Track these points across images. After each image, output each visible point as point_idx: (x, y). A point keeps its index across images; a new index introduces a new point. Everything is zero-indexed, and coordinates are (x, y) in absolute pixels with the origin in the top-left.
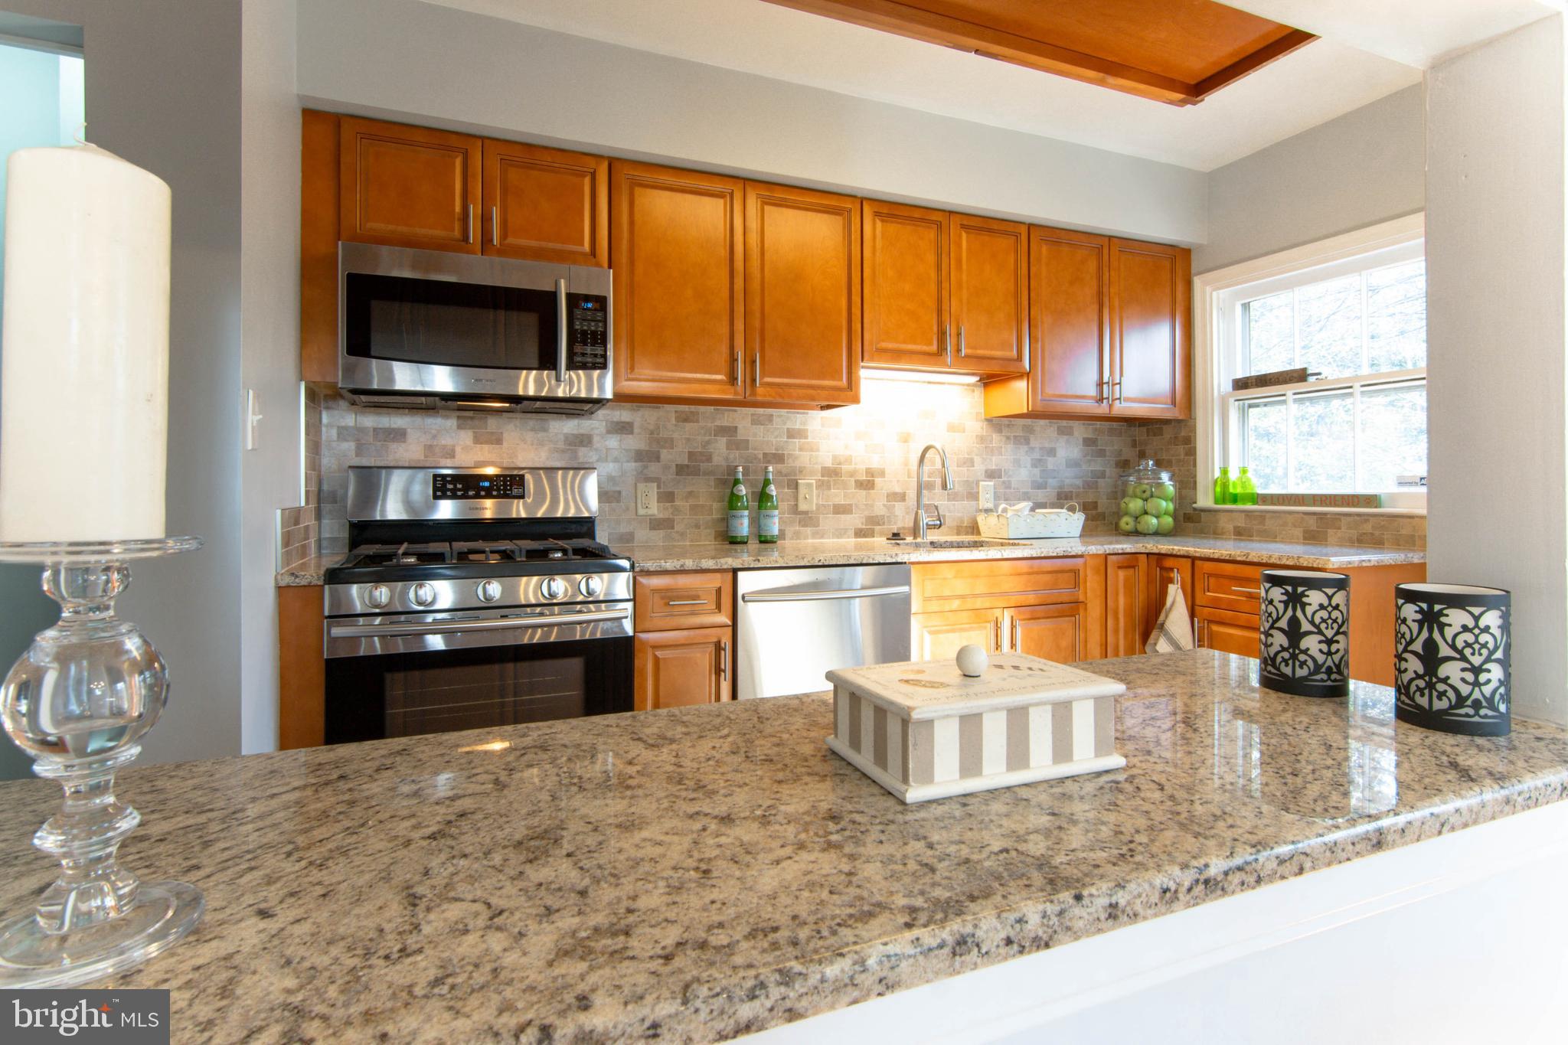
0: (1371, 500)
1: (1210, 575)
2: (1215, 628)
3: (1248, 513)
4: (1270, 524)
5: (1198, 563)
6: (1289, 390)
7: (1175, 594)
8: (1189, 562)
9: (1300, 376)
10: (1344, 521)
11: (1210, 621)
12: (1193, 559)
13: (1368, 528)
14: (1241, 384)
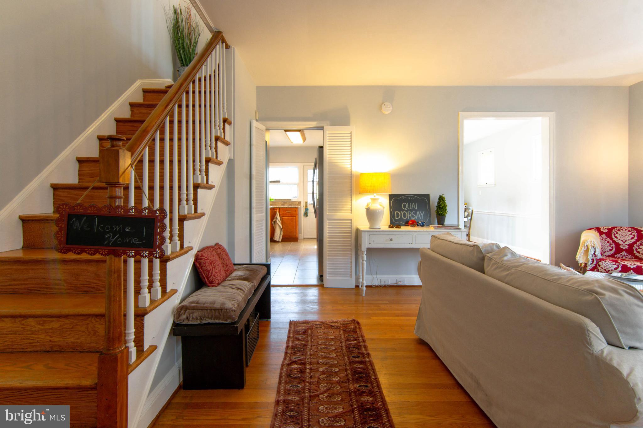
0: (290, 200)
1: (282, 210)
2: (283, 217)
3: (273, 202)
4: (276, 203)
5: (280, 209)
6: (278, 183)
7: (278, 213)
8: (278, 209)
9: (279, 182)
10: (287, 202)
11: (282, 216)
12: (279, 208)
13: (290, 203)
14: (271, 182)
